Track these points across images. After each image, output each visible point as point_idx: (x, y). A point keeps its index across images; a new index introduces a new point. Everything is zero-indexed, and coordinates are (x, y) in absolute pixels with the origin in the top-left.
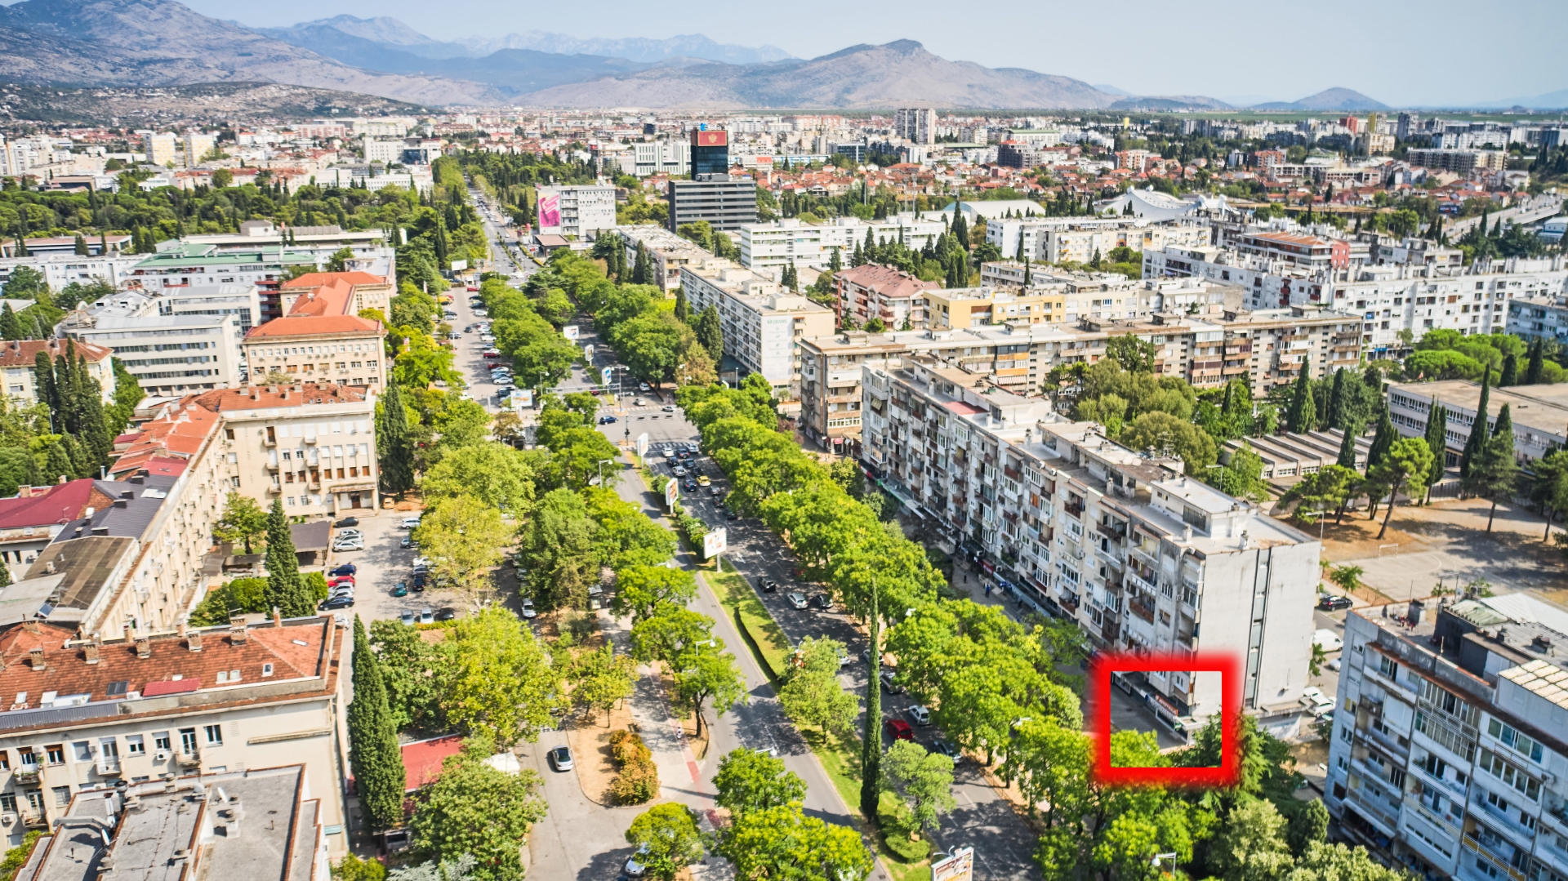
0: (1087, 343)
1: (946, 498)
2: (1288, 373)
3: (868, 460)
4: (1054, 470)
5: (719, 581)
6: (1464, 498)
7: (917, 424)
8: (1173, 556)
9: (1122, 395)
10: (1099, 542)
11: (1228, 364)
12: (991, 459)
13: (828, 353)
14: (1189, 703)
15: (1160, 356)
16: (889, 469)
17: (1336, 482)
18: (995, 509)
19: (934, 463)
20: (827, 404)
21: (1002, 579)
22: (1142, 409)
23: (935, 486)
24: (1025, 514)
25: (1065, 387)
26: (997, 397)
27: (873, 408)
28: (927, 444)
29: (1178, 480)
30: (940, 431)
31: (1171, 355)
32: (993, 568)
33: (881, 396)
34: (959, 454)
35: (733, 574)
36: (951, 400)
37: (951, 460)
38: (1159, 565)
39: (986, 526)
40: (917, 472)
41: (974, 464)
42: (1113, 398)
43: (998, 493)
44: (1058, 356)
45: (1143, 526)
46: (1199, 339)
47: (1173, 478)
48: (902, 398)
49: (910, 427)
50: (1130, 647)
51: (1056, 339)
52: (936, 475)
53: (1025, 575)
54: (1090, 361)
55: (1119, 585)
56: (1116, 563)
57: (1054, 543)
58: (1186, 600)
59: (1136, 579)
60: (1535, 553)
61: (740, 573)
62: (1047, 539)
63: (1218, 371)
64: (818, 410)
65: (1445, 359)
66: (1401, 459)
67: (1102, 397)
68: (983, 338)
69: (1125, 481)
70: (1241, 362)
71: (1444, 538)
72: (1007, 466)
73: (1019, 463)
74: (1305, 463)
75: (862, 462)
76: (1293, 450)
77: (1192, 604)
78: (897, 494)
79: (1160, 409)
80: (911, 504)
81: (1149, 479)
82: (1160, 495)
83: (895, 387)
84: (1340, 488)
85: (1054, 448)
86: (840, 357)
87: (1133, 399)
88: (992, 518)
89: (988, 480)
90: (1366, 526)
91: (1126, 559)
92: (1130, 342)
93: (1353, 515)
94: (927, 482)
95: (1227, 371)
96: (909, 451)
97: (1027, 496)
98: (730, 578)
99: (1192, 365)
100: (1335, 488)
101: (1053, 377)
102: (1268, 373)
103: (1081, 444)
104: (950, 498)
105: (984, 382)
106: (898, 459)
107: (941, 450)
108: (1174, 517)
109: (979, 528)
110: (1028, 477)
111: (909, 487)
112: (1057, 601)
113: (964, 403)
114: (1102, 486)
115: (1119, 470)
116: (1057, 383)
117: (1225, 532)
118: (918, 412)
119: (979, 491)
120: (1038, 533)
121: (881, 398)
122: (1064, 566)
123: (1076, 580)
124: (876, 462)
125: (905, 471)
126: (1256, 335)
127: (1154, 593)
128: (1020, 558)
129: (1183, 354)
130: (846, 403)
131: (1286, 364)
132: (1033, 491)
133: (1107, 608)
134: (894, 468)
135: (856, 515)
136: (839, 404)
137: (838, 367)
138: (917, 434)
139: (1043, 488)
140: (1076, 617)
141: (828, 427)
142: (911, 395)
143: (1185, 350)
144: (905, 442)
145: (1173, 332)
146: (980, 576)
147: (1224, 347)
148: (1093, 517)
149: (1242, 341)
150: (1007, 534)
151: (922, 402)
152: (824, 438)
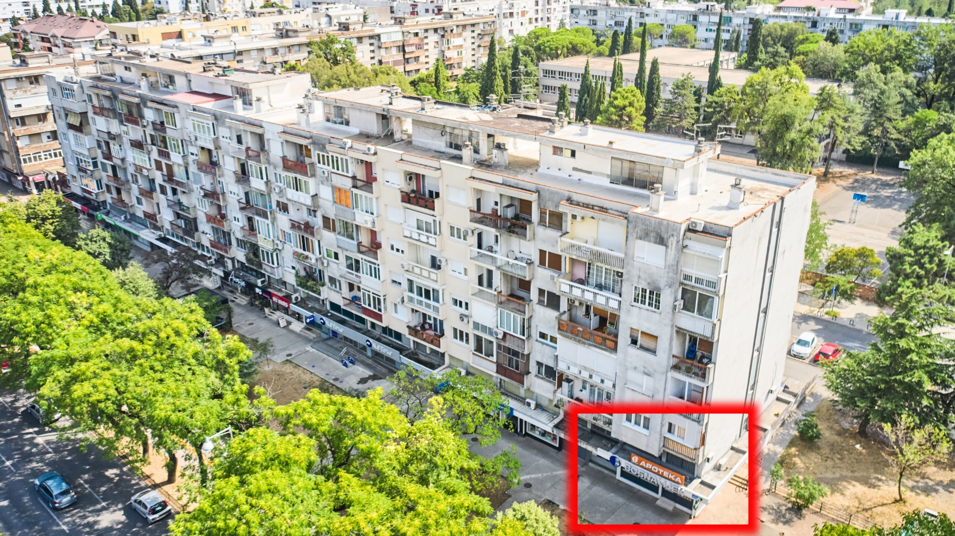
0: (289, 48)
1: (195, 219)
2: (451, 66)
3: (79, 192)
4: (372, 148)
7: (134, 132)
8: (661, 241)
11: (407, 61)
12: (254, 154)
14: (700, 460)
15: (357, 56)
16: (108, 198)
18: (274, 220)
19: (169, 179)
20: (14, 138)
21: (303, 311)
23: (177, 206)
24: (327, 220)
26: (238, 80)
27: (71, 126)
28: (155, 155)
30: (170, 133)
31: (363, 56)
32: (287, 298)
33: (78, 107)
34: (204, 158)
36: (175, 92)
37: (193, 168)
38: (626, 260)
39: (266, 246)
40: (149, 193)
41: (229, 166)
43: (275, 198)
46: (383, 39)
48: (107, 104)
49: (125, 140)
50: (557, 386)
51: (260, 46)
52: (174, 191)
53: (340, 302)
55: (516, 297)
56: (519, 268)
57: (384, 252)
59: (557, 285)
62: (371, 249)
64: (6, 149)
65: (568, 41)
66: (624, 108)
70: (417, 59)
72: (284, 158)
73: (306, 149)
75: (72, 196)
77: (705, 313)
78: (126, 226)
80: (148, 236)
81: (532, 133)
82: (557, 151)
83: (94, 94)
85: (347, 123)
86: (18, 79)
88: (272, 233)
89: (257, 184)
91: (536, 258)
92: (332, 42)
94: (163, 204)
96: (131, 170)
97: (326, 193)
99: (381, 64)
103: (390, 107)
104: (202, 219)
106: (118, 183)
107: (176, 158)
109: (254, 249)
110: (323, 167)
111: (140, 214)
112: (405, 332)
113: (196, 93)
115: (474, 128)
118: (133, 116)
119: (244, 201)
120: (355, 243)
121: (79, 110)
122: (411, 282)
123: (438, 301)
124: (90, 193)
125: (131, 196)
126: (426, 35)
127: (613, 304)
128: (327, 280)
129: (372, 55)
130: (39, 134)
131: (450, 59)
132: (339, 185)
133: (505, 334)
134: (115, 195)
135: (65, 272)
136: (30, 136)
137: (18, 92)
138: (138, 145)
139: (354, 178)
140: (441, 350)
141: (23, 164)
142: (121, 97)
143: (373, 51)
144: (123, 160)
145: (361, 34)
146: (267, 310)
147: (404, 46)
148: (458, 205)
149: (416, 40)
150: (301, 251)
151: (136, 100)
152: (20, 178)
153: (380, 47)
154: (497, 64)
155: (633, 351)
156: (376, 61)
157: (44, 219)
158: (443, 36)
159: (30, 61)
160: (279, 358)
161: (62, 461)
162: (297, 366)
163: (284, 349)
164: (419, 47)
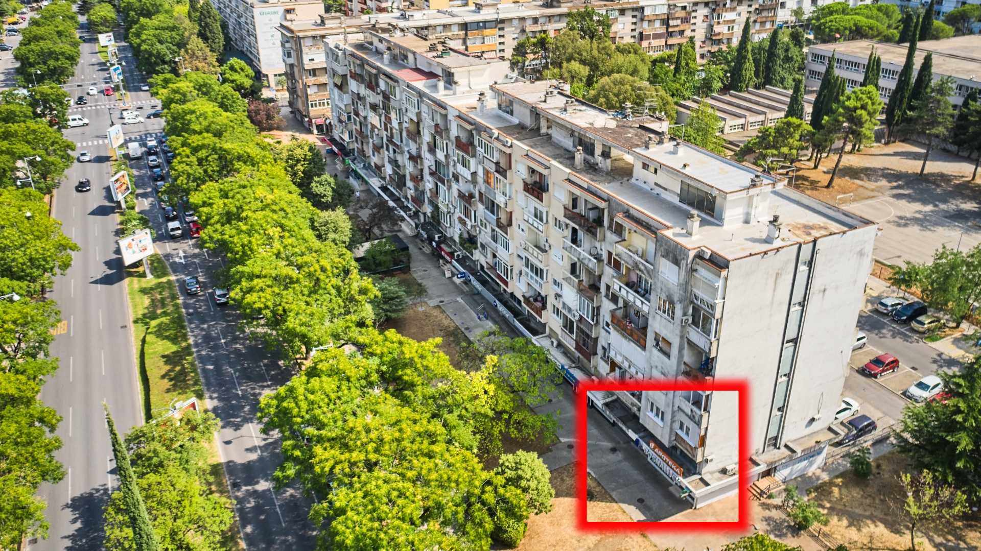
0: (550, 18)
1: (404, 176)
2: (719, 42)
3: (337, 138)
4: (509, 140)
5: (144, 291)
6: (887, 144)
7: (373, 98)
8: (676, 262)
9: (583, 62)
10: (568, 233)
11: (670, 34)
12: (440, 131)
13: (301, 35)
14: (699, 459)
15: (614, 29)
16: (355, 147)
17: (791, 136)
18: (450, 188)
19: (390, 139)
20: (306, 86)
21: (462, 270)
22: (603, 75)
23: (394, 162)
24: (481, 194)
25: (531, 60)
26: (450, 61)
27: (336, 85)
28: (383, 118)
29: (669, 145)
30: (392, 102)
31: (623, 28)
32: (451, 255)
33: (341, 70)
34: (412, 128)
35: (164, 280)
36: (405, 67)
37: (404, 134)
38: (653, 273)
39: (443, 208)
41: (426, 137)
42: (575, 65)
43: (451, 169)
44: (523, 31)
45: (628, 215)
46: (647, 12)
47: (661, 142)
48: (359, 72)
49: (367, 101)
50: (612, 370)
51: (521, 15)
52: (395, 151)
53: (484, 266)
54: (552, 34)
55: (595, 288)
56: (592, 263)
57: (514, 230)
58: (695, 323)
59: (616, 286)
60: (968, 192)
61: (173, 278)
62: (505, 225)
63: (662, 42)
64: (300, 94)
65: (852, 22)
66: (856, 109)
67: (565, 64)
68: (453, 16)
69: (598, 150)
70: (682, 33)
71: (884, 183)
72: (457, 138)
73: (470, 132)
74: (752, 118)
75: (333, 141)
76: (739, 106)
77: (707, 332)
78: (362, 173)
79: (619, 72)
80: (375, 183)
81: (629, 147)
82: (645, 166)
83: (351, 59)
84: (794, 141)
85: (512, 113)
86: (314, 37)
87: (593, 66)
88: (448, 198)
89: (441, 155)
90: (813, 175)
91: (605, 257)
92: (589, 15)
93: (797, 164)
94: (386, 159)
95: (671, 41)
96: (369, 126)
97: (481, 173)
98: (159, 285)
99: (642, 37)
100: (791, 141)
101: (520, 50)
102: (704, 42)
103: (543, 106)
104: (408, 177)
105: (440, 47)
106: (362, 136)
107: (395, 124)
108: (666, 196)
109: (436, 208)
110: (480, 150)
111: (373, 164)
112: (522, 299)
113: (417, 70)
114: (568, 157)
115: (590, 135)
116: (524, 54)
117: (742, 217)
118: (372, 86)
119: (433, 168)
120: (495, 218)
121: (341, 73)
122: (527, 260)
123: (542, 277)
124: (344, 140)
125: (369, 150)
126: (694, 8)
127: (646, 309)
128: (479, 245)
129: (633, 27)
130: (325, 84)
131: (719, 34)
132: (487, 168)
133: (581, 317)
134: (360, 146)
135: (274, 211)
136: (319, 85)
137: (313, 49)
138: (374, 107)
139: (497, 164)
140: (543, 321)
141: (310, 108)
142: (366, 67)
143: (635, 24)
144: (365, 118)
145: (625, 6)
146: (441, 261)
147: (668, 19)
148: (559, 200)
149: (683, 14)
150: (463, 217)
151: (374, 71)
152: (307, 119)
153: (642, 20)
154: (749, 48)
155: (655, 352)
156: (636, 33)
157: (298, 161)
158: (714, 10)
159: (326, 22)
160: (432, 303)
161: (256, 346)
162: (443, 312)
163: (441, 296)
164: (685, 20)
